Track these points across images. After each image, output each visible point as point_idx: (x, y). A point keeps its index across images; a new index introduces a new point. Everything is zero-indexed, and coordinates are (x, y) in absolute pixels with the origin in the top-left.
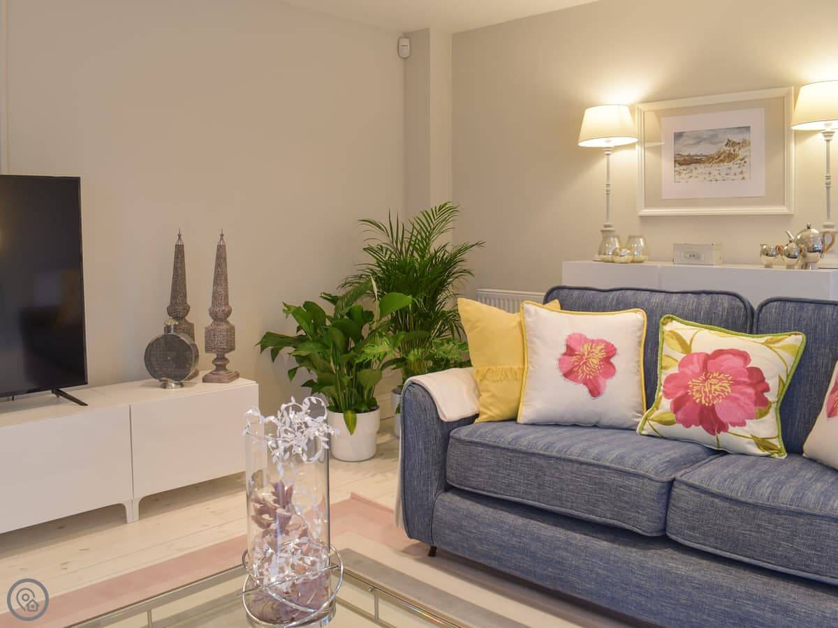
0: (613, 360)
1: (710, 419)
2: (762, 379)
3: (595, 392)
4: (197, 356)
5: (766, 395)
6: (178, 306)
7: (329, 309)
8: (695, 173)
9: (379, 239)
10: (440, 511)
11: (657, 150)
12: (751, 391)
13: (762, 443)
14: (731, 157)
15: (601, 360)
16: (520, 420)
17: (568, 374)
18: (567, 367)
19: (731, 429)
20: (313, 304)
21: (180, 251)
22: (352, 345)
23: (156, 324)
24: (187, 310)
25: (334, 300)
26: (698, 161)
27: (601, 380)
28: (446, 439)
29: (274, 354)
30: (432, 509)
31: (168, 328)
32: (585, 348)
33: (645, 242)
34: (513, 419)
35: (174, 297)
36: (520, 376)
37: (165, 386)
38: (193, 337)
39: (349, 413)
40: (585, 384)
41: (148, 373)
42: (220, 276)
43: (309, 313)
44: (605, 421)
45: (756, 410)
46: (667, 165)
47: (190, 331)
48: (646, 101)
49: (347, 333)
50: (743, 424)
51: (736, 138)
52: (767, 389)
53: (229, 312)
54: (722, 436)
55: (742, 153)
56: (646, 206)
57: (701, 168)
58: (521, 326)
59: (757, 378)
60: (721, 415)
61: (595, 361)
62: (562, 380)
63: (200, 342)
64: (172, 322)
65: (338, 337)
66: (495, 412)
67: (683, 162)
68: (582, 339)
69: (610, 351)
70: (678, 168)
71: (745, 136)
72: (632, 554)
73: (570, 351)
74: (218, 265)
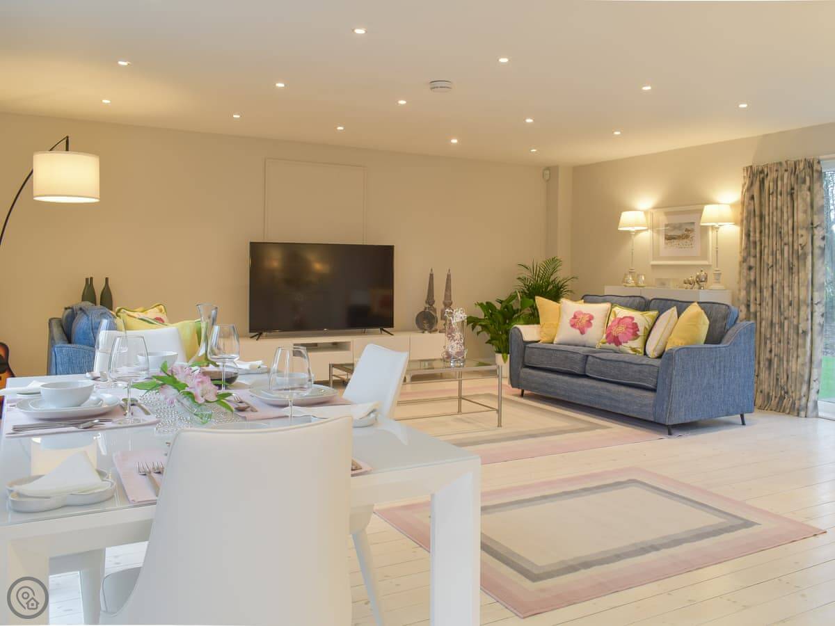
0: (592, 321)
1: (617, 341)
2: (637, 327)
3: (582, 333)
4: (437, 322)
5: (638, 333)
6: (430, 300)
7: (498, 306)
8: (673, 244)
9: (526, 274)
10: (522, 374)
11: (658, 232)
12: (631, 331)
13: (634, 350)
14: (687, 237)
15: (587, 321)
16: (555, 342)
17: (573, 326)
18: (572, 323)
19: (623, 344)
20: (490, 303)
21: (431, 276)
22: (507, 322)
23: (421, 306)
24: (434, 302)
25: (501, 302)
26: (674, 238)
27: (585, 329)
28: (525, 347)
29: (473, 328)
30: (519, 374)
31: (426, 309)
32: (581, 316)
33: (645, 278)
34: (552, 343)
35: (428, 296)
36: (556, 327)
37: (423, 332)
38: (436, 313)
39: (505, 354)
40: (579, 329)
41: (416, 326)
42: (448, 288)
43: (488, 307)
44: (587, 345)
45: (632, 337)
46: (662, 240)
47: (435, 310)
48: (654, 208)
49: (505, 318)
50: (627, 342)
51: (689, 228)
52: (638, 330)
53: (451, 303)
54: (620, 347)
55: (691, 235)
56: (653, 260)
57: (676, 242)
58: (560, 308)
59: (635, 327)
60: (621, 340)
61: (584, 321)
62: (571, 328)
63: (439, 315)
64: (427, 306)
65: (501, 318)
66: (545, 339)
67: (669, 238)
68: (581, 313)
69: (591, 318)
70: (667, 241)
71: (692, 227)
72: (575, 380)
73: (575, 317)
74: (447, 283)
